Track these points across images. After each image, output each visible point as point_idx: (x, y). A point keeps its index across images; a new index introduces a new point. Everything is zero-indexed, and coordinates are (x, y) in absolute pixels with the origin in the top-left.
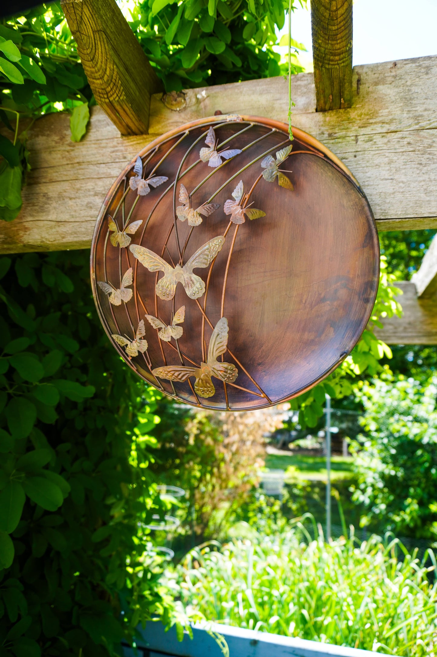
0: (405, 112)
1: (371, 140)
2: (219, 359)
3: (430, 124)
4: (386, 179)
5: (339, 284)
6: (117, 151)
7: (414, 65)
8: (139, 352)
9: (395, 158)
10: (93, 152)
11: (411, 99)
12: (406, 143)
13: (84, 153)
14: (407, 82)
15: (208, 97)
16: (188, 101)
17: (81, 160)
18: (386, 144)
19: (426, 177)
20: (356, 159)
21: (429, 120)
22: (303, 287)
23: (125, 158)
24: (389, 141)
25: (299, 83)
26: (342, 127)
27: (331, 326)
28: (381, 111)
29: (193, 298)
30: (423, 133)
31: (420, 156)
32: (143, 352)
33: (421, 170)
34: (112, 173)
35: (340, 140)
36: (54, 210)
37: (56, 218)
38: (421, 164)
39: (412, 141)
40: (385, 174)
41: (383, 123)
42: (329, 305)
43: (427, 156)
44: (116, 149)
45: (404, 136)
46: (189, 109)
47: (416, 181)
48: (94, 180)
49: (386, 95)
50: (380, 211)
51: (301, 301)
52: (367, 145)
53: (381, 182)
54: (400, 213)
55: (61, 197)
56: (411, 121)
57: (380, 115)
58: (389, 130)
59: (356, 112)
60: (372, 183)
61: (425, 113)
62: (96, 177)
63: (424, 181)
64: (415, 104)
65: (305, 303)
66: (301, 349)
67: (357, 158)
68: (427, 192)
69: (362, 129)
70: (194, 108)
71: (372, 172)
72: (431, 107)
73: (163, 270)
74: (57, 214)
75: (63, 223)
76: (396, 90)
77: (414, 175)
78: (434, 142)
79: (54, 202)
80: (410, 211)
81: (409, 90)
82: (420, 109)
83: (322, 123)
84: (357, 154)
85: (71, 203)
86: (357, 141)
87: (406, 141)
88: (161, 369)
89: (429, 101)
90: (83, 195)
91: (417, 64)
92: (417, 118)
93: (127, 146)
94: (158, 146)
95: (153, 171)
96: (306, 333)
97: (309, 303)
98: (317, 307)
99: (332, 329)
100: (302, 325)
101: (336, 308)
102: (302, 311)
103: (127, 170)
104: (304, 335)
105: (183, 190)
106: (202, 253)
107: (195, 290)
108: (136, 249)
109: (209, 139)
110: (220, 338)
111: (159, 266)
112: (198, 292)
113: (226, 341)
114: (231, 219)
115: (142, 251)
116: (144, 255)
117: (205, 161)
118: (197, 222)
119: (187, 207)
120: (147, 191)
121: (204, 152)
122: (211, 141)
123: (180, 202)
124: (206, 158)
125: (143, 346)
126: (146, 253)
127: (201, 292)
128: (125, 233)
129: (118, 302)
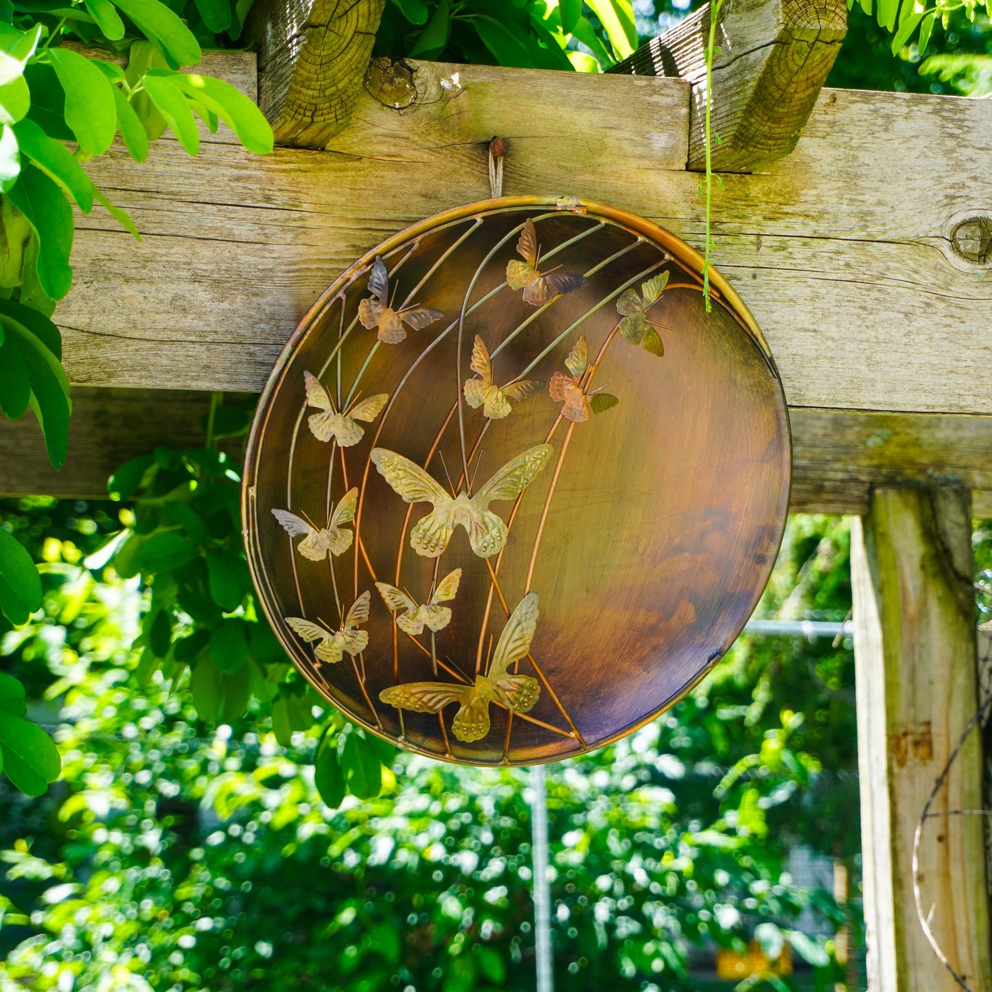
0: (845, 202)
1: (784, 249)
2: (510, 670)
3: (884, 233)
4: (806, 330)
5: (709, 522)
6: (248, 178)
7: (866, 107)
8: (345, 654)
9: (822, 290)
10: (182, 169)
11: (857, 176)
12: (842, 263)
13: (160, 168)
14: (851, 139)
15: (464, 89)
16: (420, 89)
17: (152, 185)
18: (808, 259)
19: (871, 334)
20: (755, 281)
21: (884, 225)
22: (642, 523)
23: (268, 199)
24: (814, 256)
25: (656, 98)
26: (734, 212)
27: (690, 601)
28: (804, 192)
29: (482, 555)
30: (873, 248)
31: (864, 292)
32: (353, 654)
33: (864, 320)
34: (236, 232)
35: (729, 239)
36: (81, 303)
37: (89, 324)
38: (864, 308)
39: (852, 262)
40: (805, 320)
41: (807, 216)
42: (687, 560)
43: (875, 294)
44: (244, 172)
45: (841, 248)
46: (423, 110)
47: (855, 339)
48: (188, 242)
49: (815, 161)
50: (791, 390)
51: (636, 549)
52: (777, 258)
53: (796, 333)
54: (824, 397)
55: (99, 271)
56: (854, 221)
57: (803, 199)
58: (815, 232)
59: (760, 185)
60: (780, 335)
61: (878, 210)
62: (193, 234)
63: (867, 341)
64: (863, 188)
65: (643, 554)
67: (758, 280)
68: (871, 363)
69: (770, 223)
70: (433, 109)
71: (781, 313)
72: (887, 198)
73: (432, 501)
74: (90, 312)
75: (108, 339)
76: (834, 152)
77: (852, 328)
78: (888, 269)
79: (80, 280)
80: (842, 396)
81: (855, 158)
82: (870, 198)
83: (696, 197)
84: (758, 271)
85: (129, 290)
86: (759, 245)
87: (844, 258)
88: (397, 690)
89: (884, 187)
90: (160, 274)
91: (872, 107)
92: (865, 216)
93: (273, 171)
94: (419, 238)
95: (413, 293)
96: (642, 612)
97: (650, 555)
98: (664, 562)
99: (691, 607)
100: (635, 596)
101: (701, 567)
102: (636, 568)
103: (349, 279)
104: (637, 615)
105: (479, 349)
106: (509, 473)
107: (488, 540)
108: (384, 456)
109: (524, 243)
110: (520, 632)
111: (425, 492)
112: (492, 545)
113: (530, 635)
114: (562, 411)
115: (396, 462)
116: (399, 470)
117: (515, 288)
118: (502, 410)
119: (485, 382)
120: (399, 337)
121: (513, 269)
122: (529, 249)
123: (474, 370)
124: (519, 283)
125: (359, 643)
126: (401, 467)
127: (499, 546)
128: (350, 418)
129: (320, 555)
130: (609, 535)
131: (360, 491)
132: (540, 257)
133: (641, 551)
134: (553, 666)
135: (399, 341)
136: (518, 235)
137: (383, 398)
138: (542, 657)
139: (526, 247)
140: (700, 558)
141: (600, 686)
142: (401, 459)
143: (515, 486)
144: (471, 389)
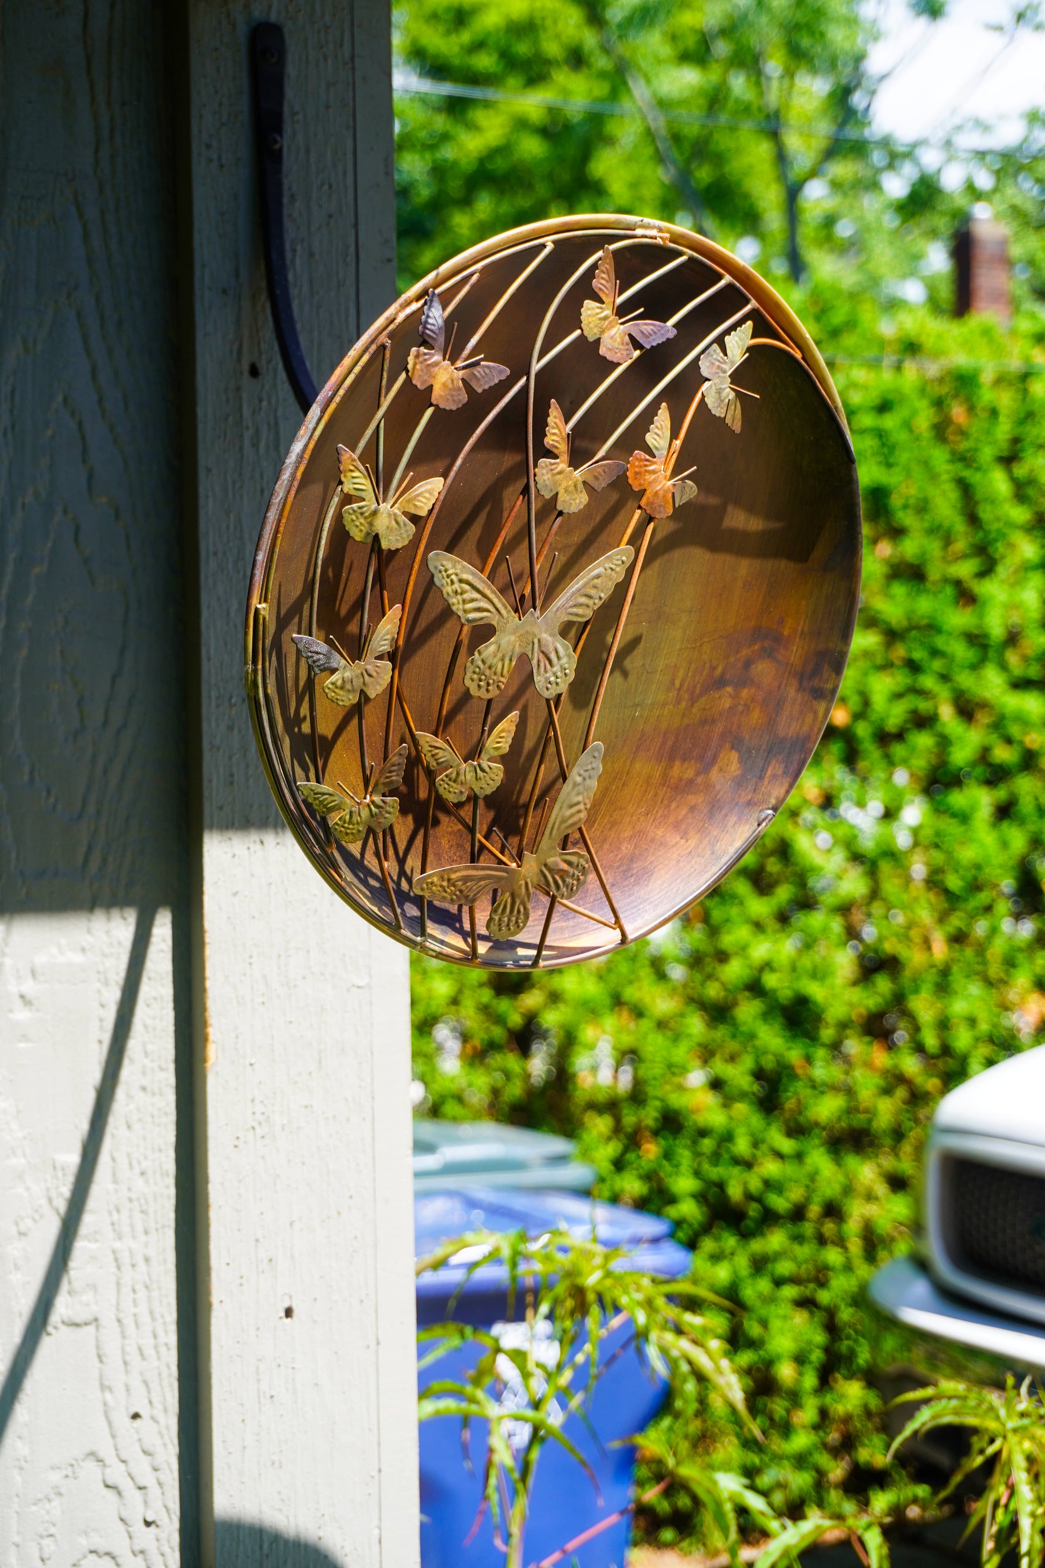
5: (756, 647)
22: (680, 649)
27: (731, 748)
29: (545, 693)
32: (379, 831)
42: (730, 696)
51: (673, 683)
65: (679, 690)
66: (666, 802)
73: (494, 623)
94: (480, 266)
95: (475, 340)
96: (677, 763)
97: (688, 689)
98: (703, 699)
99: (734, 756)
100: (670, 743)
101: (745, 705)
102: (671, 707)
103: (395, 319)
104: (672, 767)
105: (555, 417)
106: (585, 586)
107: (555, 674)
108: (444, 563)
109: (603, 278)
110: (578, 794)
111: (488, 611)
112: (559, 680)
113: (589, 798)
114: (643, 503)
115: (458, 571)
116: (461, 581)
117: (591, 339)
118: (577, 501)
119: (562, 462)
120: (460, 401)
121: (589, 312)
122: (608, 285)
123: (548, 447)
124: (595, 331)
125: (387, 815)
126: (465, 576)
127: (565, 682)
128: (399, 509)
129: (351, 697)
130: (643, 665)
131: (403, 610)
132: (619, 298)
135: (460, 406)
137: (437, 483)
139: (603, 282)
140: (745, 693)
141: (632, 860)
142: (464, 567)
143: (590, 602)
144: (544, 471)
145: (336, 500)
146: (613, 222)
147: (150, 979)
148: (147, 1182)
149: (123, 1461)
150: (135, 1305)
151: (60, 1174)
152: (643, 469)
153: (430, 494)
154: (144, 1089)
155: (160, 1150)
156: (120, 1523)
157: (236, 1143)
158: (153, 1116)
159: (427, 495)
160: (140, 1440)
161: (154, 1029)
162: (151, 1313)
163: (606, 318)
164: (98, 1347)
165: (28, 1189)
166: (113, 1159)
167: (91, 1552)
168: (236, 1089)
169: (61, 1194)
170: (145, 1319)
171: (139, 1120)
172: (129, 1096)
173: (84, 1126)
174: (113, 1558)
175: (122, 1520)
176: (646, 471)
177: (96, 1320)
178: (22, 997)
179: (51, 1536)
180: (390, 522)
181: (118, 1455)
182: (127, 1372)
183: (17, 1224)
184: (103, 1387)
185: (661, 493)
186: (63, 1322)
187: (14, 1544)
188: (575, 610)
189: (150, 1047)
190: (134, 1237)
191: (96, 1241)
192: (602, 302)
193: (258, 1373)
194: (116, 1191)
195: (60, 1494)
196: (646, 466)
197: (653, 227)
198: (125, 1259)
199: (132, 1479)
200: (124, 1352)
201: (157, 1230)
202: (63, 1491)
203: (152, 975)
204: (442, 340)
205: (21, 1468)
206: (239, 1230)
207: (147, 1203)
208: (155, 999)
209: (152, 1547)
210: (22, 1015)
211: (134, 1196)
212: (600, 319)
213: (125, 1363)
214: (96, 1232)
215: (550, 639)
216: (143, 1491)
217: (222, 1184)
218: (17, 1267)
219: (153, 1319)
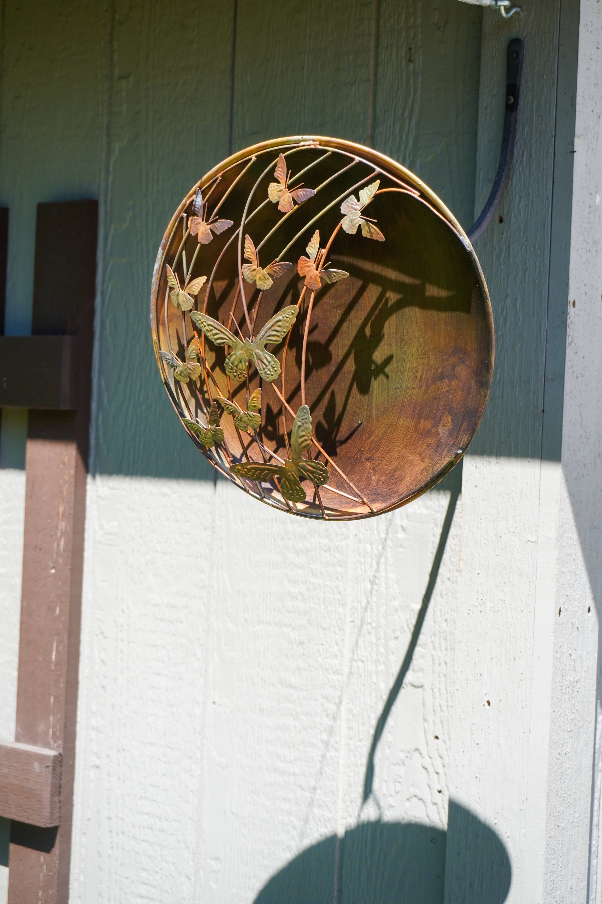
5: (457, 358)
22: (417, 358)
27: (449, 414)
29: (267, 379)
42: (447, 385)
51: (416, 376)
65: (420, 380)
66: (416, 441)
73: (232, 344)
94: (220, 174)
95: (215, 211)
96: (422, 420)
97: (425, 381)
98: (434, 386)
99: (450, 418)
100: (418, 409)
101: (454, 390)
102: (417, 390)
103: (186, 204)
104: (420, 422)
105: (248, 243)
106: (273, 326)
107: (269, 370)
108: (198, 317)
109: (279, 171)
110: (302, 431)
111: (226, 339)
112: (272, 373)
113: (309, 434)
114: (305, 283)
115: (206, 320)
116: (209, 325)
117: (274, 202)
118: (267, 284)
119: (254, 265)
120: (209, 239)
121: (272, 189)
122: (282, 174)
123: (246, 258)
124: (276, 198)
125: (219, 435)
126: (209, 323)
127: (276, 374)
128: (186, 292)
129: (185, 379)
130: (397, 367)
132: (290, 180)
133: (419, 378)
134: (369, 456)
135: (210, 242)
136: (275, 166)
137: (203, 279)
138: (363, 449)
139: (281, 172)
140: (454, 383)
141: (396, 471)
142: (207, 318)
143: (279, 334)
144: (246, 270)
145: (168, 289)
146: (286, 141)
147: (455, 525)
148: (447, 625)
149: (430, 758)
150: (440, 684)
151: (412, 613)
152: (304, 265)
153: (198, 284)
154: (449, 579)
155: (454, 611)
156: (428, 787)
157: (469, 612)
158: (452, 593)
159: (197, 285)
160: (437, 749)
161: (455, 551)
162: (446, 689)
163: (280, 191)
164: (423, 699)
165: (399, 617)
166: (434, 611)
167: (415, 796)
168: (470, 585)
169: (412, 623)
170: (444, 692)
171: (446, 594)
172: (443, 582)
173: (423, 591)
174: (424, 802)
175: (429, 786)
176: (305, 266)
177: (422, 686)
178: (402, 527)
179: (399, 782)
180: (183, 299)
181: (428, 754)
182: (435, 715)
183: (393, 632)
184: (425, 720)
185: (313, 277)
186: (409, 683)
187: (385, 780)
188: (270, 338)
189: (453, 559)
190: (441, 651)
191: (425, 649)
192: (279, 182)
193: (472, 730)
194: (434, 626)
195: (404, 764)
196: (305, 263)
197: (310, 140)
198: (437, 661)
199: (434, 767)
200: (434, 706)
201: (451, 649)
202: (406, 763)
203: (456, 524)
204: (201, 211)
205: (390, 747)
206: (468, 656)
207: (447, 635)
208: (456, 536)
209: (440, 803)
210: (401, 535)
211: (441, 630)
212: (278, 191)
213: (434, 711)
214: (425, 644)
215: (261, 352)
216: (438, 775)
217: (461, 631)
218: (393, 653)
219: (447, 693)
